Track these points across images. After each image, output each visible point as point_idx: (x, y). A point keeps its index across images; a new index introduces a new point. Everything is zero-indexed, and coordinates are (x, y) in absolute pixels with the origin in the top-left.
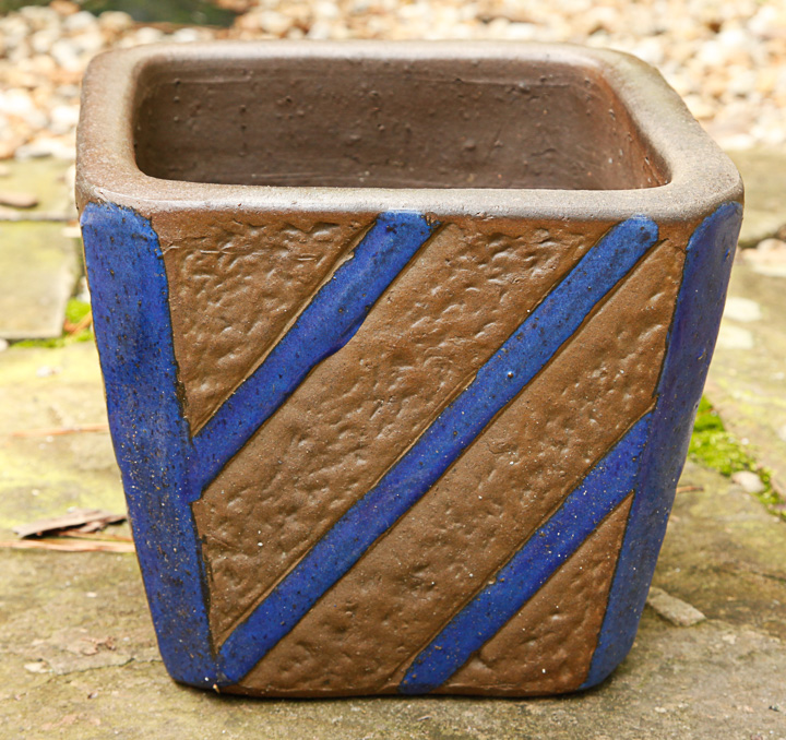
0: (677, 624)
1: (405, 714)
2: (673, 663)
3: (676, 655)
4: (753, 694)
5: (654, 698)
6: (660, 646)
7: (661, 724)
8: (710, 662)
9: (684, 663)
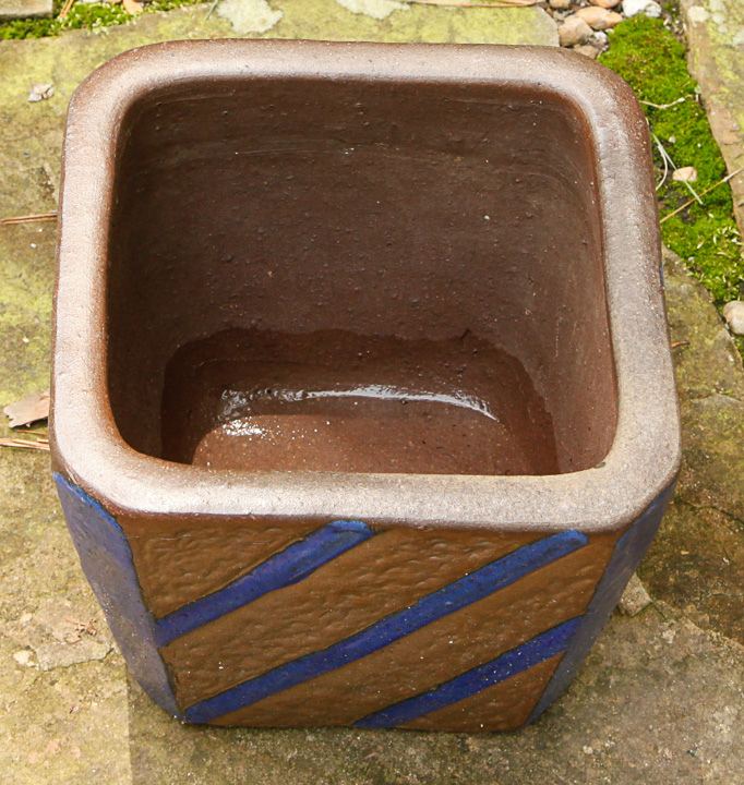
0: (623, 612)
1: (354, 749)
2: (611, 673)
3: (615, 662)
4: (677, 728)
5: (585, 729)
6: (602, 646)
7: (585, 774)
8: (645, 671)
9: (621, 672)
